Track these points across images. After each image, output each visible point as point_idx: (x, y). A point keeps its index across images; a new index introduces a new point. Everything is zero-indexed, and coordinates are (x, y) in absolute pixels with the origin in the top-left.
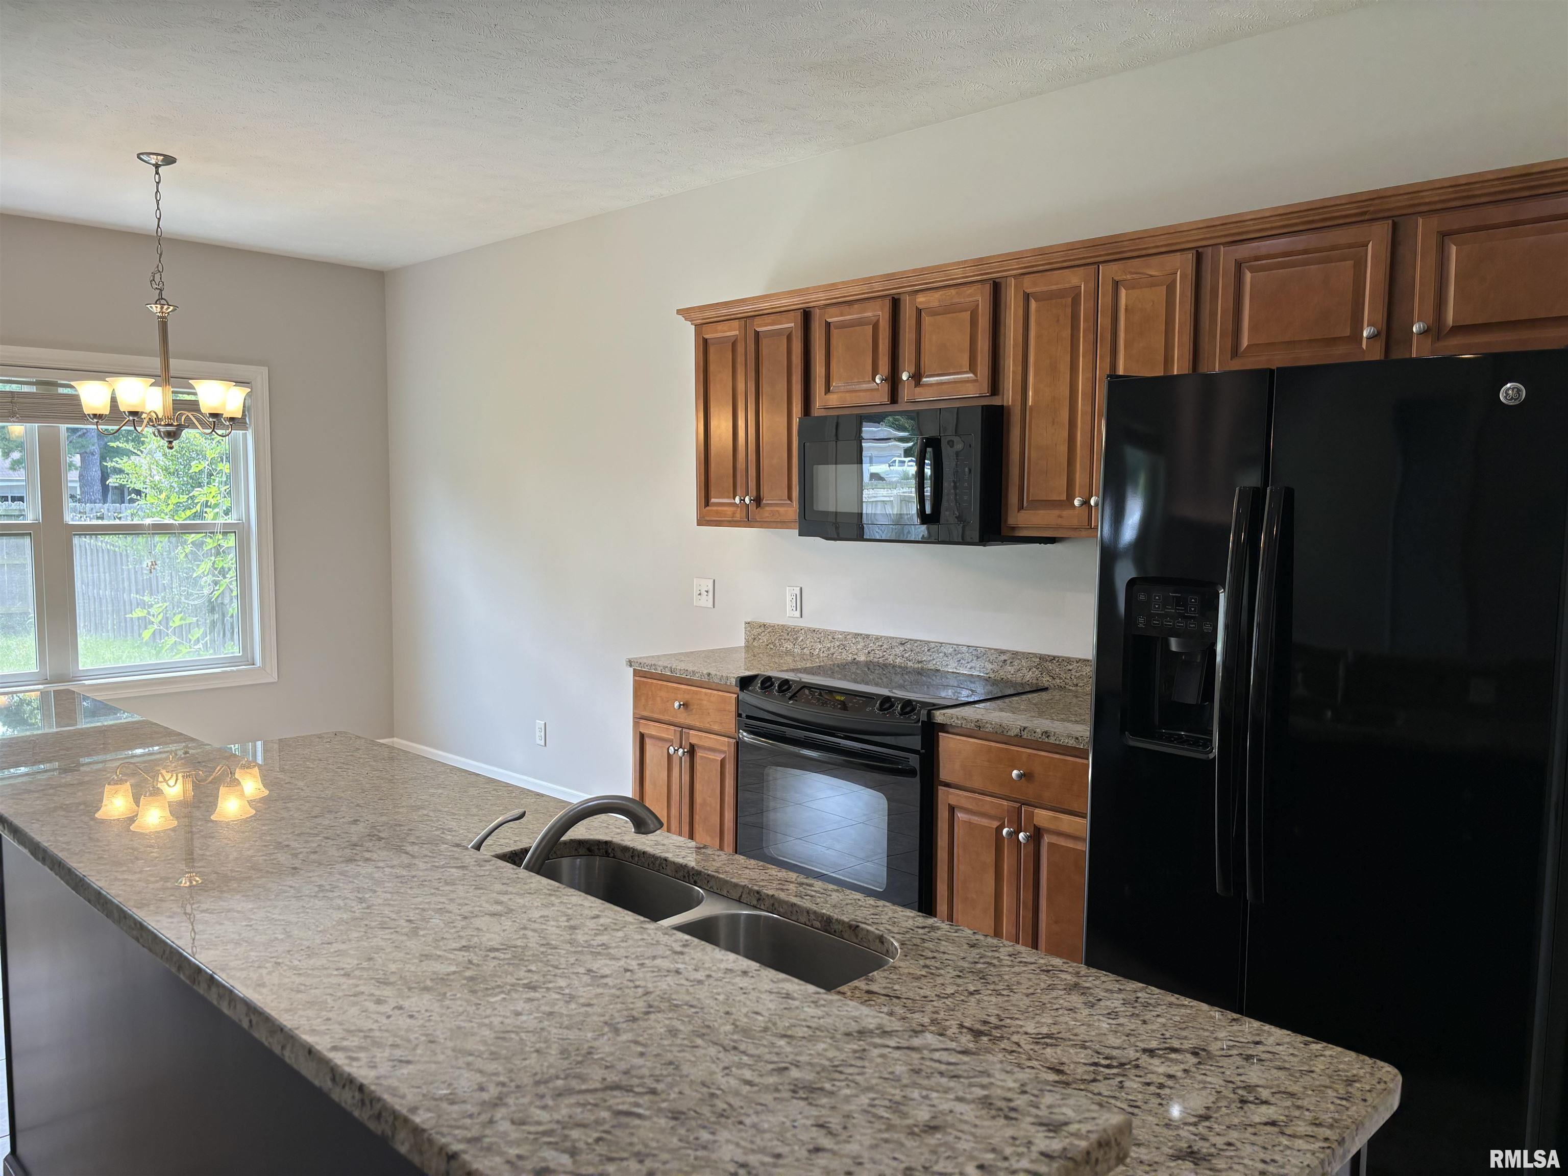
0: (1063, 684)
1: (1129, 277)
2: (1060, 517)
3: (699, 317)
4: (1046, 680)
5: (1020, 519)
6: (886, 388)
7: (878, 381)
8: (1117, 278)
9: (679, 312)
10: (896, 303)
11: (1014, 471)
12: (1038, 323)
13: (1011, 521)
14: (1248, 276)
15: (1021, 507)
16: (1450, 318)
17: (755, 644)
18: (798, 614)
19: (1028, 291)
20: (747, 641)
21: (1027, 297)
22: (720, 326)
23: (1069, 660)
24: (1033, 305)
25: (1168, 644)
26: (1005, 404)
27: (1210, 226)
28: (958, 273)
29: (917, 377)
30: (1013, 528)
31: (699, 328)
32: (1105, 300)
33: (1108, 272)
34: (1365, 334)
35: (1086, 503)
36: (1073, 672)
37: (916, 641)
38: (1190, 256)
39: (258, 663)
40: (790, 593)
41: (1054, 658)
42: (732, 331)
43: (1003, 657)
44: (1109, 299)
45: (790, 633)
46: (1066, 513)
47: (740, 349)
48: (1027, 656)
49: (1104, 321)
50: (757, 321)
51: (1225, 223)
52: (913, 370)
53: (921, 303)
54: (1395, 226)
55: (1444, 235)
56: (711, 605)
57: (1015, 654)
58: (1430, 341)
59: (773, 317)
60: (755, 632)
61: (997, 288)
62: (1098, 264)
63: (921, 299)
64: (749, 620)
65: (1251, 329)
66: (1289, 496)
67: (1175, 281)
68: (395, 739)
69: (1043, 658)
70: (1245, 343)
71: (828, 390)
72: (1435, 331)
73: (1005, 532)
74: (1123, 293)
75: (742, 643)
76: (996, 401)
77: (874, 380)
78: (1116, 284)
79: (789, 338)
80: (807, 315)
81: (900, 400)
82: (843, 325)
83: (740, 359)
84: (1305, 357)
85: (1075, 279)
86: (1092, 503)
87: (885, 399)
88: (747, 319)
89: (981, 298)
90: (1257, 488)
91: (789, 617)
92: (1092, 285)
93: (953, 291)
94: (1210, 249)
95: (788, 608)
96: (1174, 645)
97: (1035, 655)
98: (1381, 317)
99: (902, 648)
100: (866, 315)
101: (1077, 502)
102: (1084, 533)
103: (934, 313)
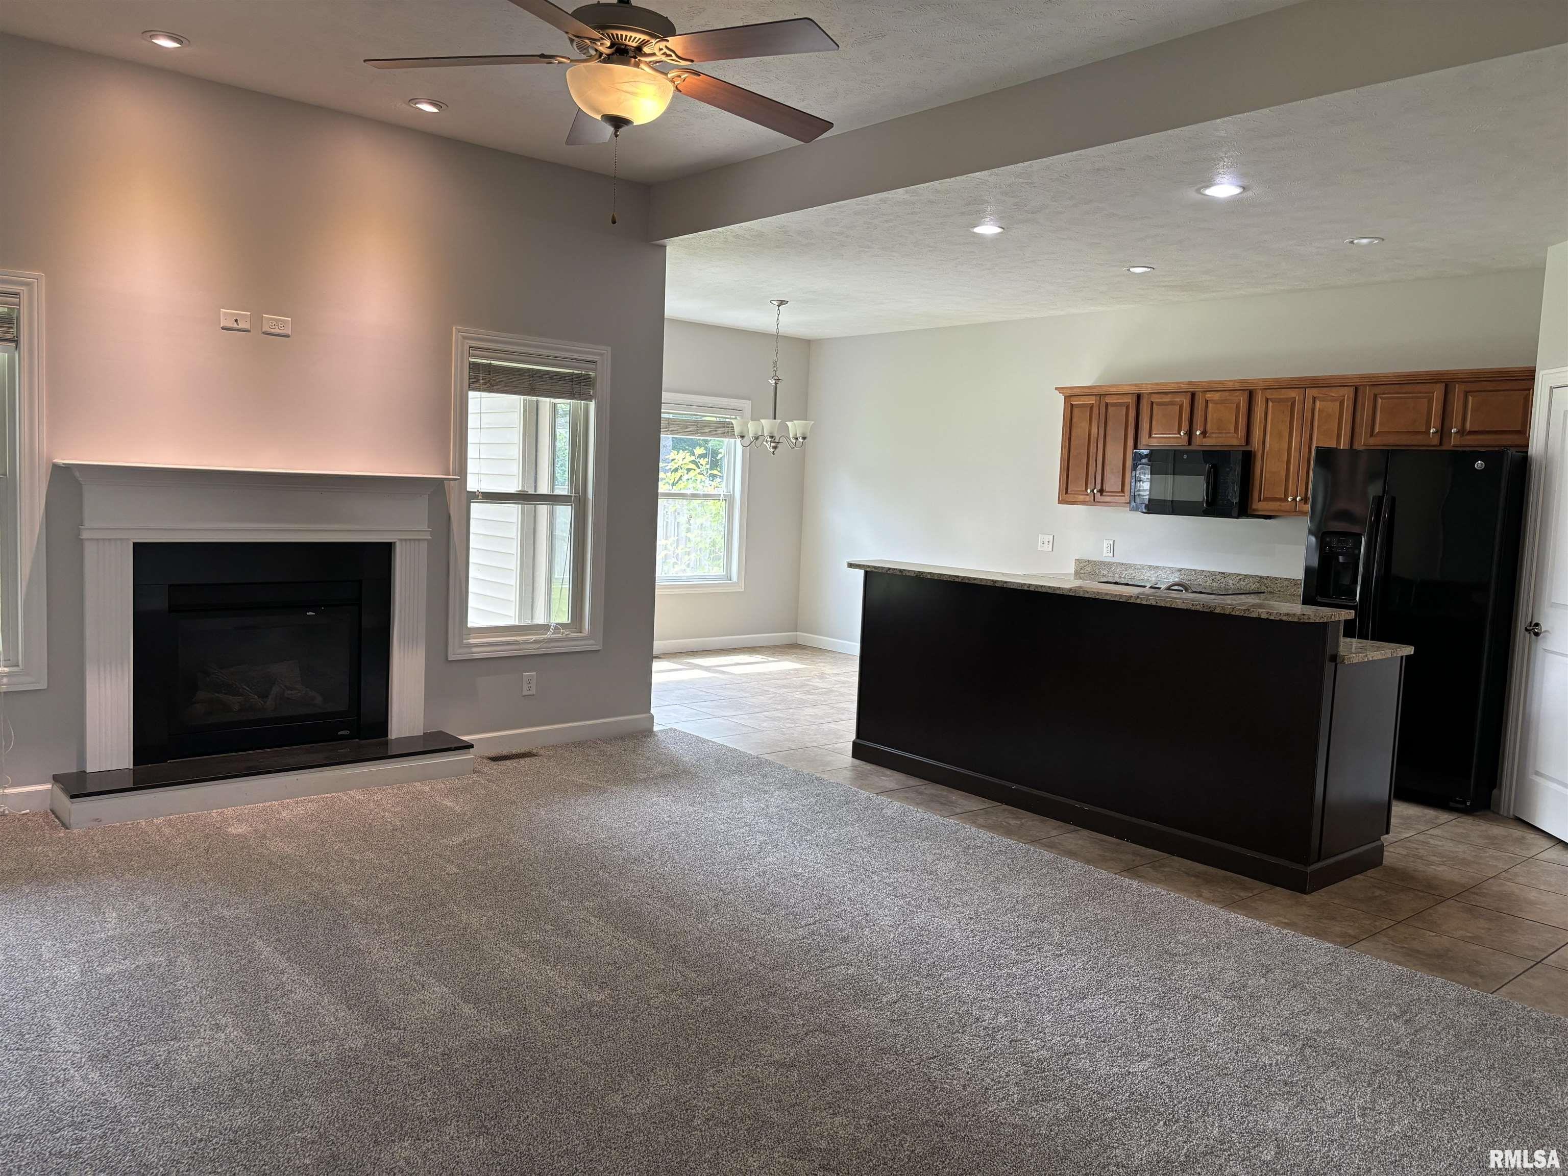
0: (1272, 591)
1: (1321, 395)
2: (1280, 505)
3: (1069, 392)
4: (1263, 589)
5: (1259, 506)
6: (1186, 437)
7: (1182, 434)
8: (1315, 396)
9: (1056, 389)
10: (1193, 395)
11: (1257, 483)
12: (1273, 413)
13: (1254, 507)
14: (1380, 401)
15: (1260, 500)
16: (1468, 426)
17: (1082, 571)
18: (1111, 555)
19: (1268, 397)
20: (1076, 570)
21: (1267, 400)
22: (1082, 398)
23: (1276, 579)
24: (1270, 404)
25: (1338, 559)
26: (1253, 449)
27: (1362, 377)
28: (1230, 385)
29: (1204, 433)
30: (1254, 510)
31: (1068, 398)
32: (1308, 405)
33: (1311, 392)
34: (1431, 431)
35: (1294, 499)
36: (1278, 584)
37: (1187, 569)
38: (1352, 389)
39: (735, 579)
40: (1106, 544)
41: (1268, 577)
42: (1091, 401)
43: (1239, 577)
44: (1310, 405)
45: (1108, 565)
46: (1283, 504)
47: (1095, 411)
48: (1252, 576)
49: (1307, 415)
50: (1107, 397)
51: (1370, 376)
52: (1202, 429)
53: (1209, 397)
54: (1446, 386)
55: (1466, 394)
56: (1051, 550)
57: (1246, 576)
58: (1459, 437)
59: (1118, 396)
60: (1082, 565)
61: (1251, 394)
62: (1306, 388)
63: (1208, 395)
64: (1077, 558)
65: (1380, 424)
66: (1393, 500)
67: (1344, 399)
68: (798, 633)
69: (1261, 577)
70: (1377, 430)
71: (1150, 436)
72: (1462, 432)
73: (1249, 512)
74: (1318, 403)
75: (1073, 571)
76: (1248, 448)
77: (1179, 433)
78: (1314, 398)
79: (1128, 408)
80: (1139, 397)
81: (1192, 444)
82: (1159, 404)
83: (1095, 416)
84: (1405, 440)
85: (1293, 394)
86: (1298, 499)
87: (1185, 443)
88: (1101, 396)
89: (1243, 400)
90: (1379, 496)
91: (1105, 555)
92: (1302, 397)
93: (1227, 393)
94: (1362, 387)
95: (1105, 551)
96: (1341, 559)
97: (1258, 576)
98: (1439, 425)
99: (1179, 573)
100: (1176, 400)
101: (1289, 499)
102: (1294, 514)
103: (1216, 403)
